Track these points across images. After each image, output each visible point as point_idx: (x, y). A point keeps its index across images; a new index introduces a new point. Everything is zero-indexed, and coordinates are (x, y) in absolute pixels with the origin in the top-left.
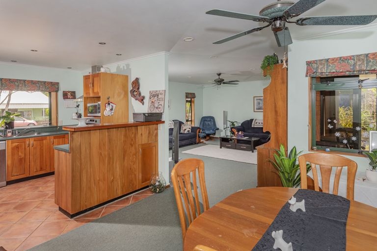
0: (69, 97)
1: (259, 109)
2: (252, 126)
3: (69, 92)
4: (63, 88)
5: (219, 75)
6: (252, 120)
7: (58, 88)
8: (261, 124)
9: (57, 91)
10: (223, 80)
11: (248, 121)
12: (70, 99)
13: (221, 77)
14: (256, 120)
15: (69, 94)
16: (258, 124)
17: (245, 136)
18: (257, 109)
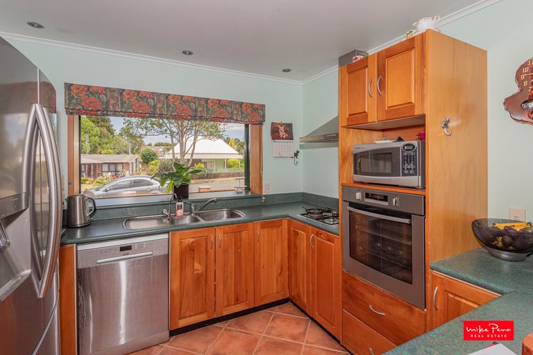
0: (281, 134)
3: (282, 125)
4: (271, 117)
7: (264, 116)
9: (261, 124)
12: (283, 139)
15: (282, 129)
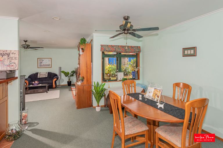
1: (41, 66)
2: (38, 77)
5: (26, 41)
6: (37, 73)
8: (44, 75)
10: (29, 46)
11: (34, 74)
13: (27, 43)
14: (40, 73)
16: (42, 75)
17: (39, 83)
18: (40, 66)
